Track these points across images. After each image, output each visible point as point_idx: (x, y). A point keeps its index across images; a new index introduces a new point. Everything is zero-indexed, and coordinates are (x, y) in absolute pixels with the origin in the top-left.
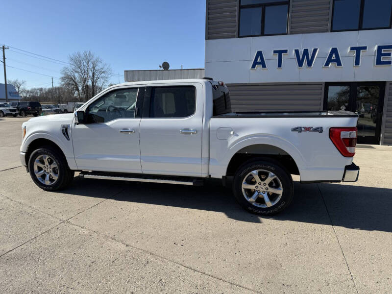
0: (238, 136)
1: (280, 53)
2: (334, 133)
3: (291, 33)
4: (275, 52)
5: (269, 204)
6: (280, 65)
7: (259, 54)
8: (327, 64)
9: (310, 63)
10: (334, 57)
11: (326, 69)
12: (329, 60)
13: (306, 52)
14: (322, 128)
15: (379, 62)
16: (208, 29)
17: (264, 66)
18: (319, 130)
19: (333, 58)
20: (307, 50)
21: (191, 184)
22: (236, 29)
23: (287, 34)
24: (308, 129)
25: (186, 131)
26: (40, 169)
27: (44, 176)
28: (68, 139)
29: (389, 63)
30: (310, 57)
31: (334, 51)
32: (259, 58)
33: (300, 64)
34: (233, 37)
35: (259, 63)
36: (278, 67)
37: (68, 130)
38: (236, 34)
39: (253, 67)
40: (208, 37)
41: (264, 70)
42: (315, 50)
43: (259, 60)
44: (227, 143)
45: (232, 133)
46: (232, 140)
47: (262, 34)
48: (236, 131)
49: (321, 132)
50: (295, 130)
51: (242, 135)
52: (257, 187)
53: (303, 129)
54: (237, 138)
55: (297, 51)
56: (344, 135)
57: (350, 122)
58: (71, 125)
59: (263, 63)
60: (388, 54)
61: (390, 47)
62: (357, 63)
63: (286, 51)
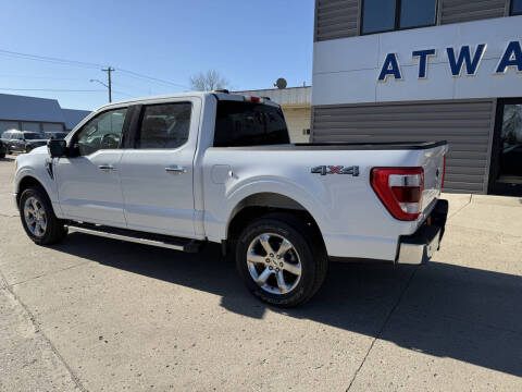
0: (237, 178)
1: (423, 55)
2: (378, 177)
3: (442, 23)
4: (415, 54)
5: (285, 289)
6: (422, 74)
7: (391, 58)
8: (501, 69)
9: (471, 70)
10: (512, 57)
11: (500, 77)
12: (505, 62)
13: (465, 51)
14: (357, 168)
16: (317, 25)
17: (398, 76)
18: (353, 171)
19: (511, 59)
20: (467, 47)
21: (181, 248)
22: (358, 23)
23: (435, 25)
24: (335, 170)
26: (31, 215)
27: (34, 225)
28: (52, 177)
30: (472, 59)
31: (515, 46)
32: (390, 65)
33: (455, 70)
34: (353, 35)
35: (390, 72)
36: (420, 76)
37: (52, 165)
38: (358, 29)
39: (381, 77)
40: (317, 39)
41: (399, 82)
42: (480, 48)
43: (391, 68)
44: (225, 189)
45: (230, 173)
46: (231, 184)
47: (397, 28)
48: (235, 171)
49: (357, 175)
50: (316, 171)
51: (243, 177)
52: (268, 261)
53: (328, 170)
54: (236, 182)
55: (450, 51)
56: (395, 180)
57: (408, 158)
59: (395, 71)
63: (432, 52)
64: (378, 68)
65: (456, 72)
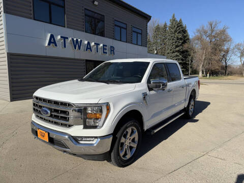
1: (64, 38)
4: (62, 37)
7: (52, 36)
8: (87, 50)
9: (79, 48)
10: (89, 46)
12: (87, 48)
13: (77, 40)
15: (104, 53)
22: (32, 12)
23: (65, 27)
25: (183, 87)
29: (106, 53)
30: (79, 45)
31: (89, 43)
32: (52, 39)
34: (30, 18)
35: (53, 43)
36: (64, 47)
37: (146, 97)
38: (32, 16)
39: (49, 44)
43: (52, 41)
44: (189, 90)
45: (190, 85)
47: (51, 22)
55: (73, 39)
58: (147, 93)
59: (55, 43)
60: (106, 49)
61: (106, 46)
62: (97, 52)
63: (67, 38)
64: (45, 39)
65: (75, 48)
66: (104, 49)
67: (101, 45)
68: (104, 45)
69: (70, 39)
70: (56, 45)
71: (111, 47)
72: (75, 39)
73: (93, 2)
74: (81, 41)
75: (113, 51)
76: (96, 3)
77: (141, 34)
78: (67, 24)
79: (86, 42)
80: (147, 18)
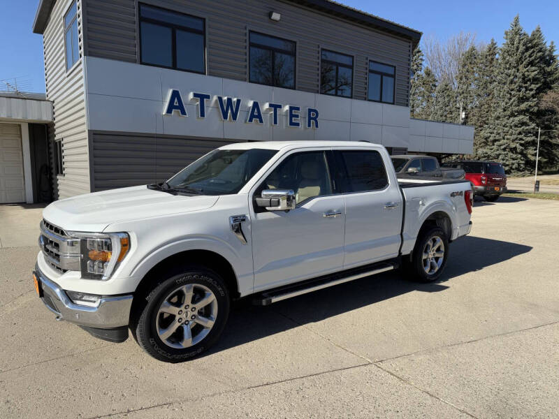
0: (424, 205)
1: (202, 98)
2: (466, 196)
3: (210, 74)
4: (196, 95)
6: (202, 114)
7: (176, 94)
8: (251, 120)
9: (234, 116)
10: (256, 112)
11: (250, 125)
12: (252, 117)
15: (292, 124)
16: (87, 37)
18: (461, 193)
19: (255, 114)
20: (231, 99)
21: (392, 268)
22: (137, 50)
23: (205, 74)
25: (390, 205)
29: (298, 124)
30: (234, 109)
31: (256, 105)
32: (176, 100)
34: (133, 61)
35: (176, 108)
36: (201, 116)
37: (243, 224)
38: (136, 57)
39: (169, 111)
41: (184, 118)
43: (176, 104)
44: (418, 214)
45: (421, 202)
47: (174, 66)
50: (453, 195)
53: (455, 194)
55: (220, 99)
58: (248, 216)
59: (181, 108)
60: (297, 116)
61: (298, 109)
62: (275, 123)
63: (208, 97)
64: (163, 101)
65: (225, 117)
66: (292, 116)
67: (287, 108)
68: (291, 108)
69: (215, 98)
70: (184, 113)
71: (310, 110)
72: (225, 98)
73: (270, 15)
74: (239, 101)
75: (315, 119)
76: (276, 16)
77: (393, 76)
78: (210, 67)
79: (251, 104)
80: (412, 37)
